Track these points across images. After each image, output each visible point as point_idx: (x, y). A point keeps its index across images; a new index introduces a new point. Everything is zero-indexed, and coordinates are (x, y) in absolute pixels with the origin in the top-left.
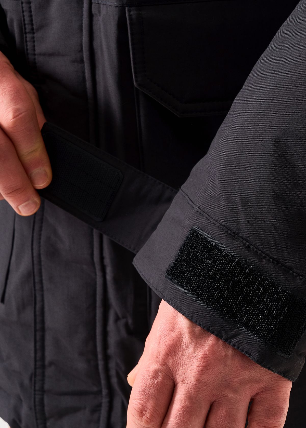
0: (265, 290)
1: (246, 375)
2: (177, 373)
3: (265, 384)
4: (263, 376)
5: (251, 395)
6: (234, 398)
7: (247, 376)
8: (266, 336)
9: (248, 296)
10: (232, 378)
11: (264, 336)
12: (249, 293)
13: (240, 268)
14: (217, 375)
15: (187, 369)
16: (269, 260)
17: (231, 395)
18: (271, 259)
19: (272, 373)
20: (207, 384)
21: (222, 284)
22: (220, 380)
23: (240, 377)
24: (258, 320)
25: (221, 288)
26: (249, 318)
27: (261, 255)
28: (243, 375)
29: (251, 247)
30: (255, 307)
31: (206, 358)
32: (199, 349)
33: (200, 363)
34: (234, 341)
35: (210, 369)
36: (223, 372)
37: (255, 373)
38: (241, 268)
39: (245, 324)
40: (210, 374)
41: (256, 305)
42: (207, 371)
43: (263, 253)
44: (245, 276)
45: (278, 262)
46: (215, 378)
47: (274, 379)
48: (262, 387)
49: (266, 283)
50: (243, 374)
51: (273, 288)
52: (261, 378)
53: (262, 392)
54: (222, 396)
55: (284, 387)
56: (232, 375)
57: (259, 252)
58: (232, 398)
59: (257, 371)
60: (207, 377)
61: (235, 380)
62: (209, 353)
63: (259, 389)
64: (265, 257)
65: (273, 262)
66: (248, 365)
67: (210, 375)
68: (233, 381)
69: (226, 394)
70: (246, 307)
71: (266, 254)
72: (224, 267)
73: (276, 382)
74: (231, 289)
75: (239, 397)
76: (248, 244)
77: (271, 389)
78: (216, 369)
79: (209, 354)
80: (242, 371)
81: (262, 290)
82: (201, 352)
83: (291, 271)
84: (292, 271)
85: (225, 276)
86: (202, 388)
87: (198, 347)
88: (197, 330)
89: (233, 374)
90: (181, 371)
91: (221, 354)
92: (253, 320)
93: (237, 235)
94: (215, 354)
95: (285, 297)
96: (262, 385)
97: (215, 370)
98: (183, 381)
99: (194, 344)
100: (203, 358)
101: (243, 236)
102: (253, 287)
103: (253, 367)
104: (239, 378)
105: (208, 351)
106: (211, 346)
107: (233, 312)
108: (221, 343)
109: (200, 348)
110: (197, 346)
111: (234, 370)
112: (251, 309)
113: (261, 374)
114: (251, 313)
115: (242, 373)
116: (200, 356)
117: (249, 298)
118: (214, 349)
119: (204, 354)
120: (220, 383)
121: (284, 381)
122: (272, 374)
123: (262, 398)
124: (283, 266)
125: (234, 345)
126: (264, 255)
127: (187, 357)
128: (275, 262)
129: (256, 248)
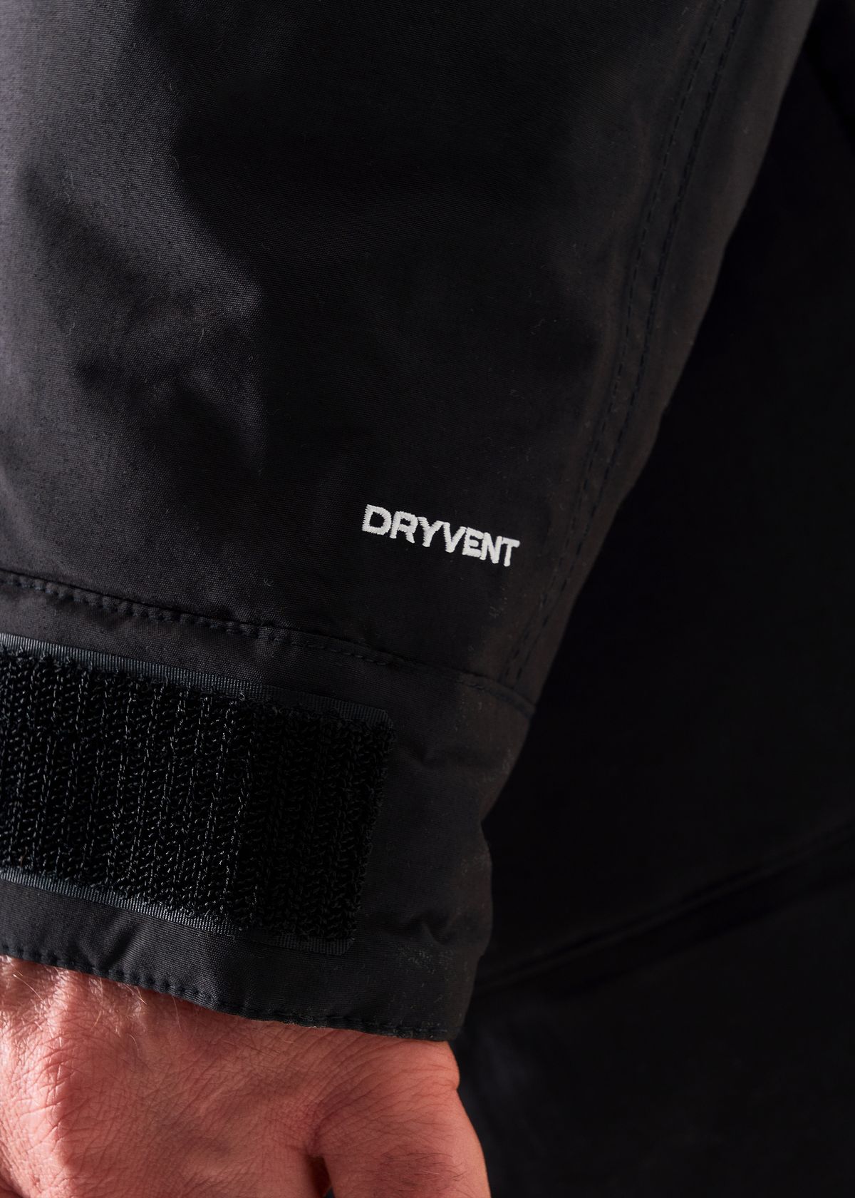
0: (159, 728)
1: (233, 1077)
2: (8, 1162)
3: (324, 1084)
4: (298, 1059)
5: (294, 1148)
6: (230, 1178)
7: (239, 1077)
8: (213, 897)
9: (115, 775)
10: (189, 1106)
11: (205, 899)
12: (116, 765)
13: (58, 688)
14: (133, 1116)
15: (24, 1131)
16: (145, 615)
17: (213, 1172)
18: (151, 611)
19: (330, 1034)
20: (115, 1164)
21: (22, 771)
22: (152, 1129)
23: (213, 1091)
24: (173, 848)
25: (21, 784)
26: (143, 854)
27: (115, 610)
28: (222, 1080)
29: (77, 594)
30: (150, 807)
31: (60, 1063)
32: (30, 1042)
33: (47, 1091)
34: (129, 961)
35: (88, 1100)
36: (146, 1094)
37: (261, 1058)
38: (59, 684)
39: (138, 883)
40: (100, 1118)
41: (150, 796)
42: (85, 1113)
43: (118, 602)
44: (83, 707)
45: (177, 611)
46: (130, 1129)
47: (349, 1054)
48: (317, 1101)
49: (156, 702)
50: (219, 1078)
51: (183, 708)
52: (297, 1069)
53: (328, 1119)
54: (189, 1189)
55: (405, 1071)
56: (182, 1094)
57: (106, 601)
58: (221, 1182)
59: (265, 1045)
60: (95, 1134)
61: (202, 1112)
62: (66, 1041)
63: (311, 1113)
64: (129, 613)
65: (161, 618)
66: (220, 1037)
67: (103, 1121)
68: (197, 1115)
69: (196, 1174)
70: (124, 819)
71: (128, 600)
72: (9, 705)
73: (359, 1063)
74: (55, 774)
75: (243, 1171)
76: (62, 591)
77: (353, 1097)
78: (112, 1095)
79: (68, 1044)
80: (209, 1064)
81: (151, 734)
82: (38, 1047)
83: (230, 624)
84: (231, 620)
85: (22, 737)
86: (102, 1185)
87: (28, 1035)
88: (7, 973)
89: (185, 1088)
90: (14, 1148)
91: (109, 1028)
92: (155, 858)
93: (22, 574)
94: (88, 1037)
95: (229, 725)
96: (311, 1095)
97: (110, 1096)
98: (36, 1181)
99: (10, 1028)
100: (50, 1068)
101: (38, 568)
102: (120, 736)
103: (245, 1036)
104: (214, 1096)
105: (61, 1035)
106: (65, 1013)
107: (88, 854)
108: (98, 987)
109: (33, 1035)
110: (23, 1034)
111: (180, 1073)
112: (140, 820)
113: (286, 1053)
114: (145, 834)
115: (212, 1071)
116: (39, 1068)
117: (122, 783)
118: (79, 1021)
119: (49, 1051)
120: (158, 1139)
121: (390, 1047)
122: (329, 1038)
123: (339, 1144)
124: (200, 615)
125: (135, 979)
126: (124, 605)
127: (6, 1087)
128: (167, 614)
129: (91, 591)
